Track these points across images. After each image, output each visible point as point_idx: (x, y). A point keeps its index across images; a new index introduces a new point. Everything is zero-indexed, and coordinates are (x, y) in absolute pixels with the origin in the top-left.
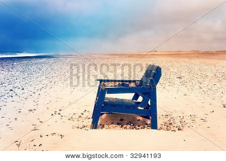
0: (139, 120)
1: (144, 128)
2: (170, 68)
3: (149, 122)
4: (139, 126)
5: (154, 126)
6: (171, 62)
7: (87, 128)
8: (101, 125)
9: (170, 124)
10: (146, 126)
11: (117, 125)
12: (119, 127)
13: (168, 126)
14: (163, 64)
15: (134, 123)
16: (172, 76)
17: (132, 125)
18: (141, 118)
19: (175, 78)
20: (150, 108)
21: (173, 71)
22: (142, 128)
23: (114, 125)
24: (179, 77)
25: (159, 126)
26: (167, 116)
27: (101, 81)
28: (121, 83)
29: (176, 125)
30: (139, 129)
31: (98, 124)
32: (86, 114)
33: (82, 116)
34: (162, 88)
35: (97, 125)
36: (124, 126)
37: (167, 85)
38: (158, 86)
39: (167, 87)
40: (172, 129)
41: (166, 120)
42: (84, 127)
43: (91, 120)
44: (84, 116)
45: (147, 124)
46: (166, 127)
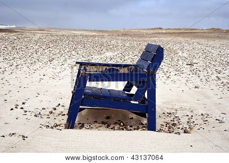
0: (132, 118)
1: (138, 129)
2: (179, 51)
3: (145, 121)
4: (131, 126)
5: (151, 127)
6: (180, 43)
7: (60, 128)
8: (79, 124)
9: (174, 125)
10: (141, 126)
11: (100, 125)
12: (104, 127)
13: (171, 127)
14: (168, 46)
15: (124, 122)
16: (180, 63)
17: (122, 124)
18: (134, 116)
19: (184, 65)
20: (147, 103)
21: (181, 55)
22: (135, 129)
23: (97, 125)
24: (189, 63)
25: (158, 127)
26: (170, 114)
27: (81, 64)
28: (108, 68)
29: (181, 127)
30: (131, 130)
31: (76, 122)
32: (60, 109)
33: (54, 111)
34: (165, 78)
35: (73, 126)
36: (112, 126)
37: (172, 74)
38: (159, 75)
39: (173, 77)
40: (175, 132)
41: (168, 120)
42: (57, 126)
43: (66, 117)
44: (57, 112)
45: (142, 124)
46: (167, 129)
